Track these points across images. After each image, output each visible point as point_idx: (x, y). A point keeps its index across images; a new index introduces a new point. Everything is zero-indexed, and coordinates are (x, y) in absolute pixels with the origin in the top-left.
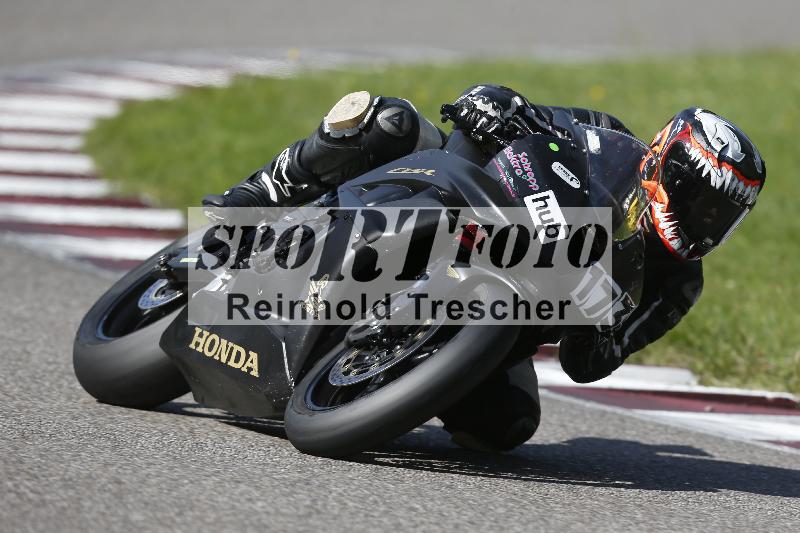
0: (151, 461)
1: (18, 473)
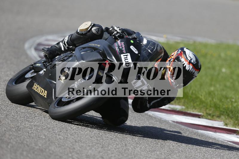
0: (112, 152)
1: (73, 152)
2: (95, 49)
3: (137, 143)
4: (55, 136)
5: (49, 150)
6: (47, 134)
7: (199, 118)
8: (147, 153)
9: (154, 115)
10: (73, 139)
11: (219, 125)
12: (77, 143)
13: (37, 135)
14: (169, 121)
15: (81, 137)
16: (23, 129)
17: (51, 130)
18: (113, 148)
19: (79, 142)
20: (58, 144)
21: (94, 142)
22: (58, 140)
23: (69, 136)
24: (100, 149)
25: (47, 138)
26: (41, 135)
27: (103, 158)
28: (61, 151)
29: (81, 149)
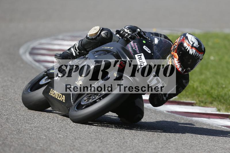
0: (112, 146)
1: (74, 149)
2: (108, 52)
3: (135, 136)
4: (55, 135)
5: (51, 149)
6: (48, 134)
7: (193, 105)
8: (144, 144)
9: (149, 107)
10: (72, 137)
11: (212, 112)
12: (77, 140)
13: (38, 136)
14: (163, 111)
15: (80, 134)
16: (23, 131)
17: (51, 130)
18: (112, 142)
19: (79, 138)
20: (59, 143)
21: (93, 137)
22: (58, 139)
23: (69, 134)
24: (99, 144)
25: (47, 138)
26: (41, 136)
27: (102, 152)
28: (62, 149)
29: (81, 146)
